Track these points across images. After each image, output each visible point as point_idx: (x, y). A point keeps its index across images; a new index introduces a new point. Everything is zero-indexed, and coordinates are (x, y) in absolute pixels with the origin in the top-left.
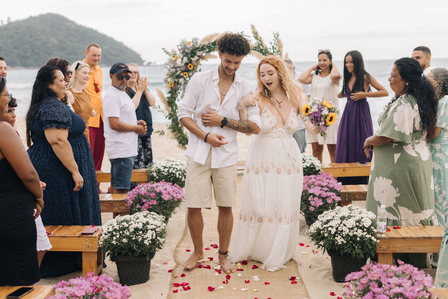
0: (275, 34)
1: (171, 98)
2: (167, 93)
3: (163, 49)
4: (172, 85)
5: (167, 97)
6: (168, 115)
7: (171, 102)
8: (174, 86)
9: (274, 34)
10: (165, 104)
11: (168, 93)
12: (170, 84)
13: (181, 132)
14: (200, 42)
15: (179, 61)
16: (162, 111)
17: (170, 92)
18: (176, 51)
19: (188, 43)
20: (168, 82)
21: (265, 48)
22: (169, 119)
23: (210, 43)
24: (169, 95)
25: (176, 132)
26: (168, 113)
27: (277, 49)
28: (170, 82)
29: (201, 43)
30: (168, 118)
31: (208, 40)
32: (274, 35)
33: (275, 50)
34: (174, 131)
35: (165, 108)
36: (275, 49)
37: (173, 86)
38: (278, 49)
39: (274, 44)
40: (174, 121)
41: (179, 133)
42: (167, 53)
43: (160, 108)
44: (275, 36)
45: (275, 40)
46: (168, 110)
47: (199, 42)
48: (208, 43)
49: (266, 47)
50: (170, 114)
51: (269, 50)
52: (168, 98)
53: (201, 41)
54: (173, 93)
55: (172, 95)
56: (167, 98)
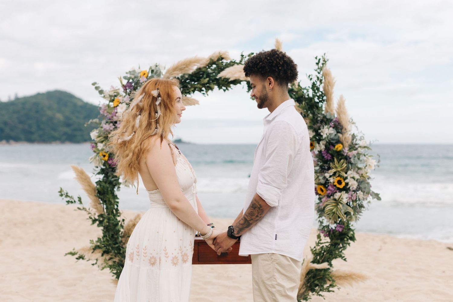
0: (318, 58)
1: (103, 184)
2: (96, 173)
3: (94, 84)
4: (104, 156)
5: (97, 180)
6: (97, 218)
7: (104, 191)
8: (109, 159)
9: (316, 58)
10: (91, 195)
11: (99, 173)
12: (100, 154)
13: (120, 253)
14: (167, 73)
15: (122, 108)
16: (84, 209)
17: (102, 171)
18: (119, 89)
19: (142, 74)
20: (98, 150)
21: (297, 87)
22: (98, 226)
23: (184, 74)
24: (101, 177)
25: (111, 254)
26: (97, 214)
27: (321, 89)
28: (102, 150)
29: (168, 75)
30: (97, 222)
31: (181, 69)
32: (317, 62)
33: (316, 91)
34: (106, 252)
35: (93, 204)
36: (318, 89)
37: (106, 158)
38: (325, 90)
39: (316, 79)
40: (107, 230)
41: (115, 256)
42: (101, 92)
43: (81, 202)
44: (317, 64)
45: (319, 70)
46: (96, 208)
47: (164, 72)
48: (181, 75)
49: (299, 85)
50: (101, 216)
51: (305, 91)
52: (98, 183)
53: (168, 71)
54: (108, 173)
55: (106, 176)
56: (96, 183)
